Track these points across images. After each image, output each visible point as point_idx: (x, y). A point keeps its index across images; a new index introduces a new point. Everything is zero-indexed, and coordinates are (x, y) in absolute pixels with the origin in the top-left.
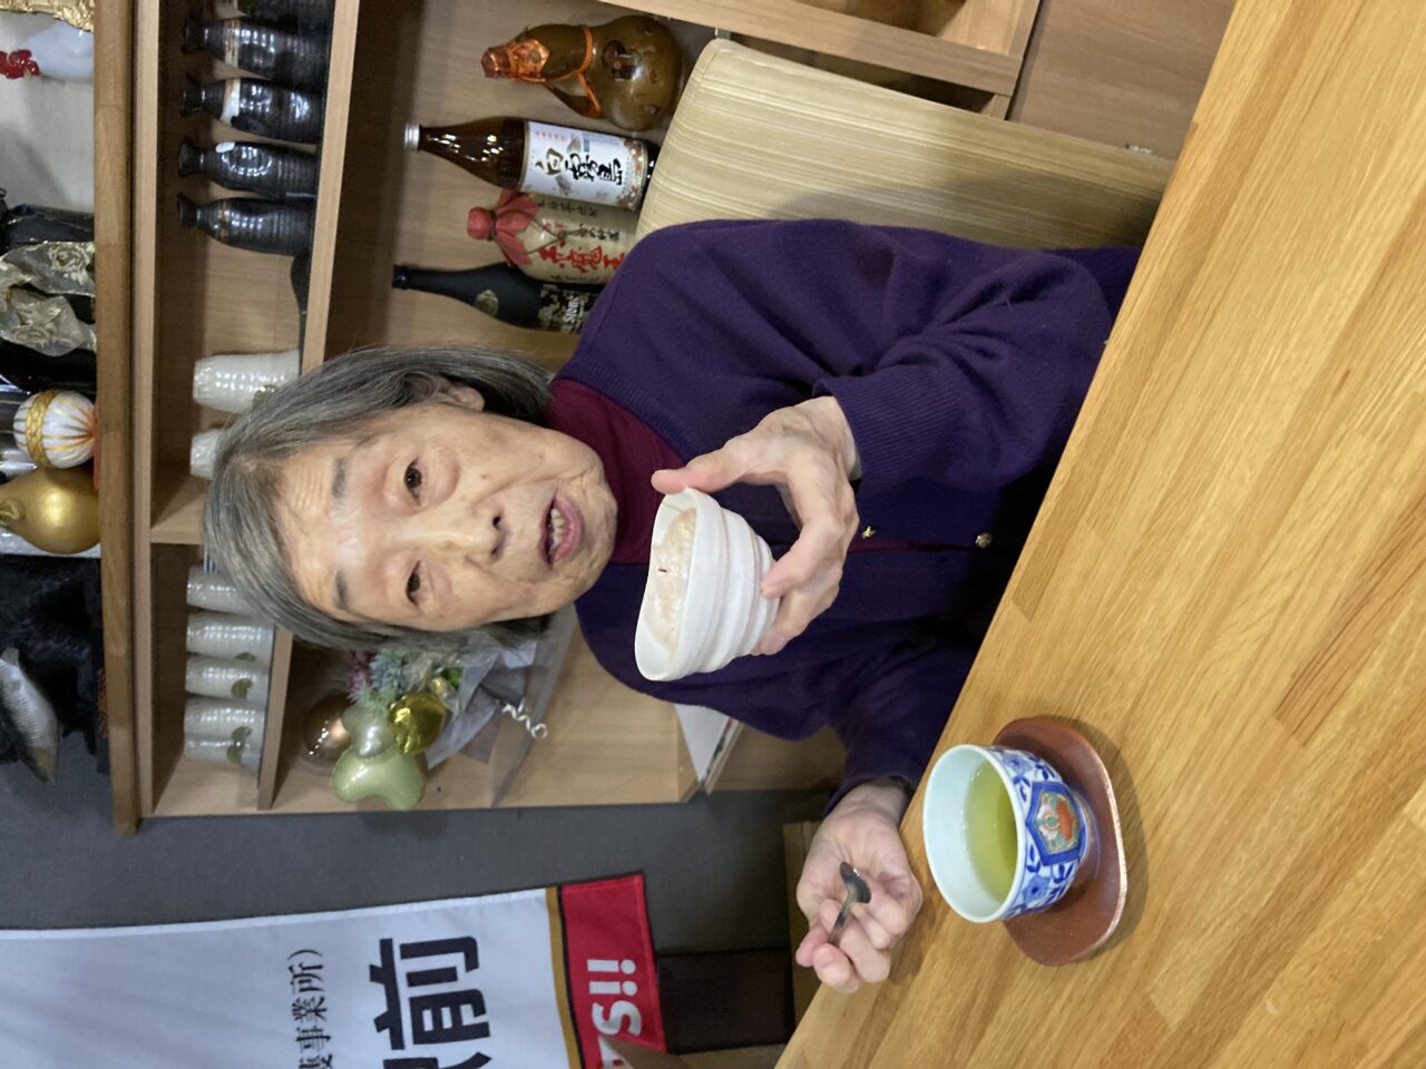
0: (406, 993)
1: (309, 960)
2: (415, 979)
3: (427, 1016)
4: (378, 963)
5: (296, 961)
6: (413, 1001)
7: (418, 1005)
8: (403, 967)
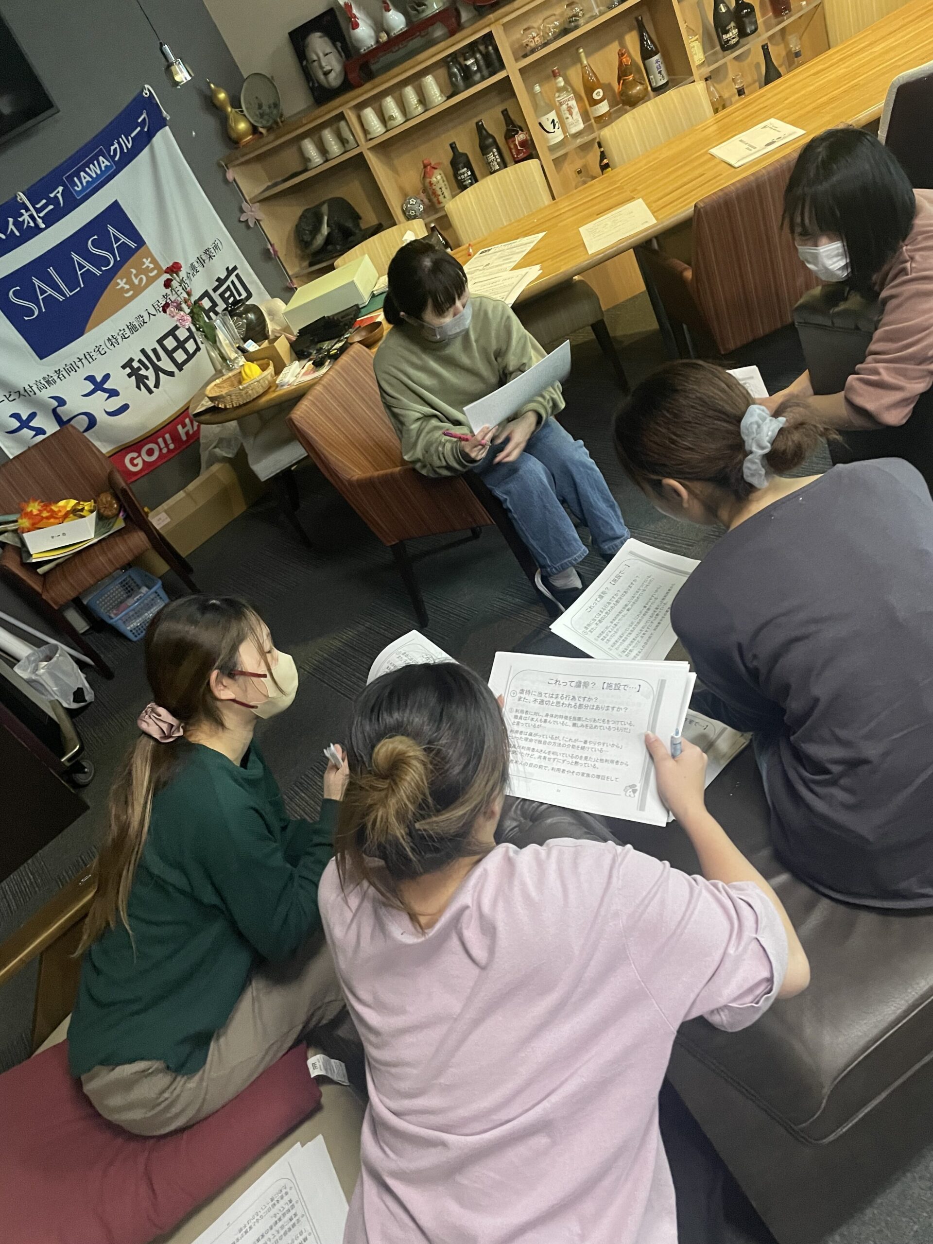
0: (228, 282)
1: (219, 245)
2: (233, 282)
3: (228, 294)
4: (230, 269)
5: (217, 241)
6: (229, 286)
7: (228, 288)
8: (233, 277)
